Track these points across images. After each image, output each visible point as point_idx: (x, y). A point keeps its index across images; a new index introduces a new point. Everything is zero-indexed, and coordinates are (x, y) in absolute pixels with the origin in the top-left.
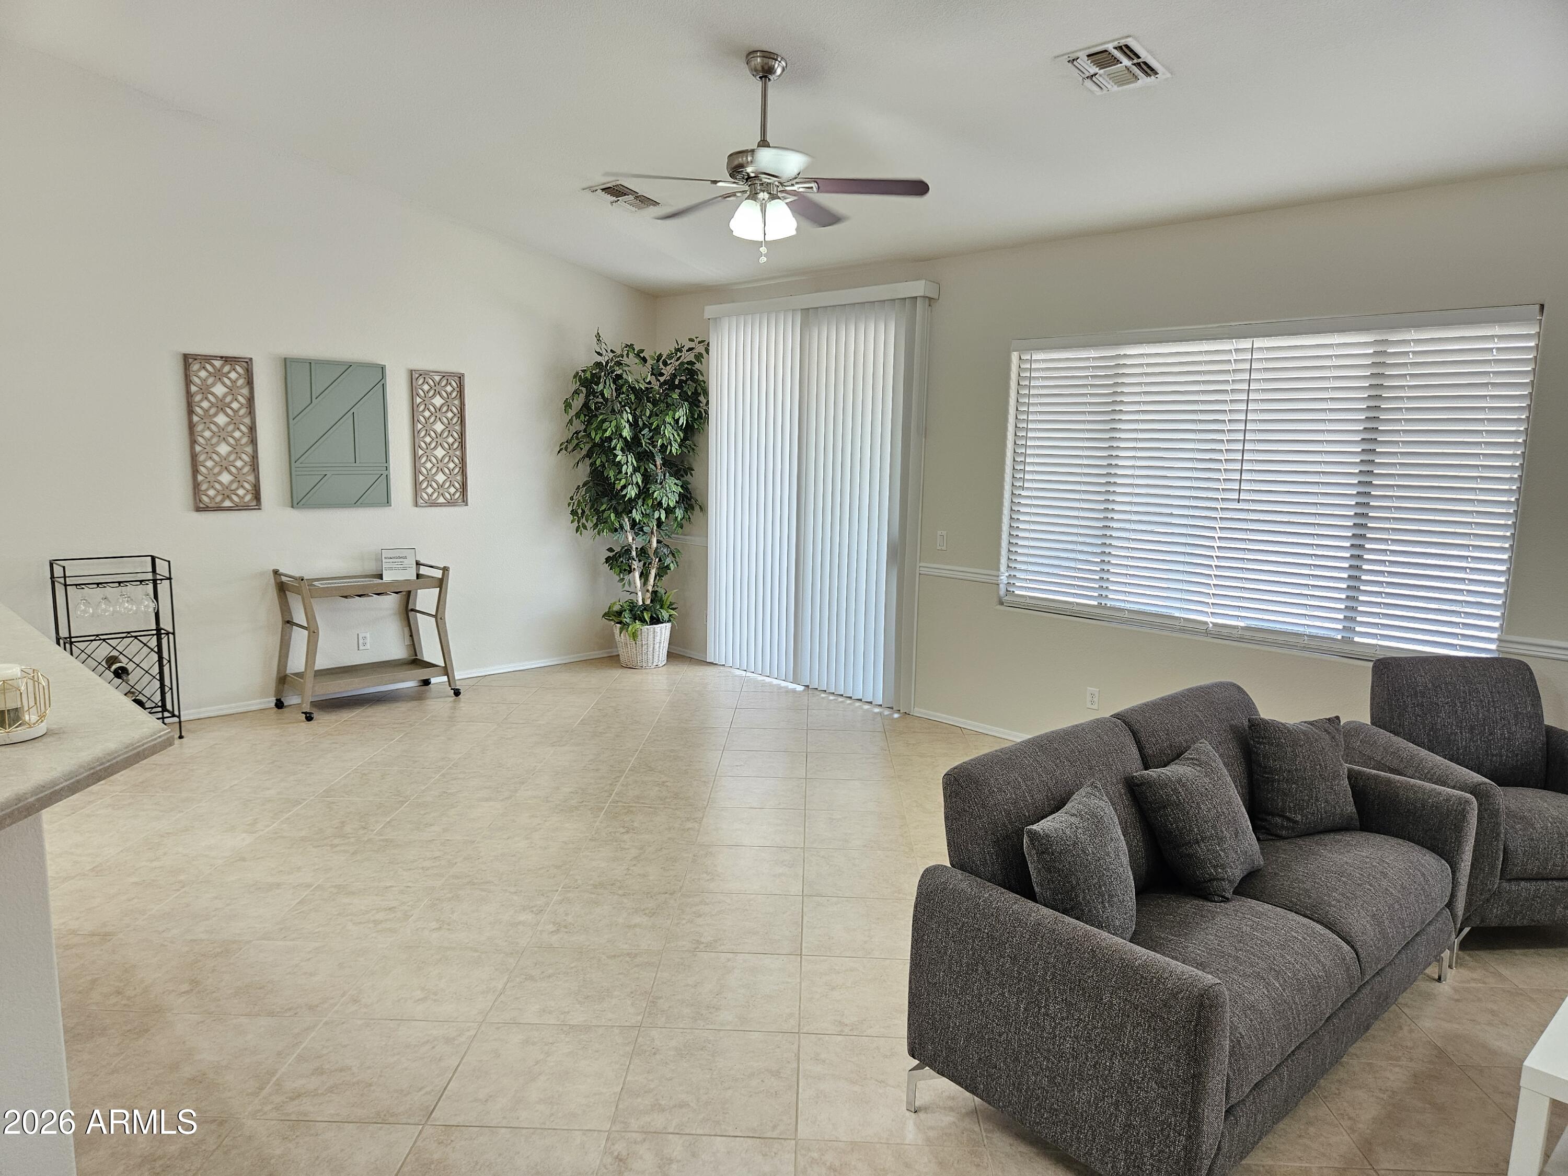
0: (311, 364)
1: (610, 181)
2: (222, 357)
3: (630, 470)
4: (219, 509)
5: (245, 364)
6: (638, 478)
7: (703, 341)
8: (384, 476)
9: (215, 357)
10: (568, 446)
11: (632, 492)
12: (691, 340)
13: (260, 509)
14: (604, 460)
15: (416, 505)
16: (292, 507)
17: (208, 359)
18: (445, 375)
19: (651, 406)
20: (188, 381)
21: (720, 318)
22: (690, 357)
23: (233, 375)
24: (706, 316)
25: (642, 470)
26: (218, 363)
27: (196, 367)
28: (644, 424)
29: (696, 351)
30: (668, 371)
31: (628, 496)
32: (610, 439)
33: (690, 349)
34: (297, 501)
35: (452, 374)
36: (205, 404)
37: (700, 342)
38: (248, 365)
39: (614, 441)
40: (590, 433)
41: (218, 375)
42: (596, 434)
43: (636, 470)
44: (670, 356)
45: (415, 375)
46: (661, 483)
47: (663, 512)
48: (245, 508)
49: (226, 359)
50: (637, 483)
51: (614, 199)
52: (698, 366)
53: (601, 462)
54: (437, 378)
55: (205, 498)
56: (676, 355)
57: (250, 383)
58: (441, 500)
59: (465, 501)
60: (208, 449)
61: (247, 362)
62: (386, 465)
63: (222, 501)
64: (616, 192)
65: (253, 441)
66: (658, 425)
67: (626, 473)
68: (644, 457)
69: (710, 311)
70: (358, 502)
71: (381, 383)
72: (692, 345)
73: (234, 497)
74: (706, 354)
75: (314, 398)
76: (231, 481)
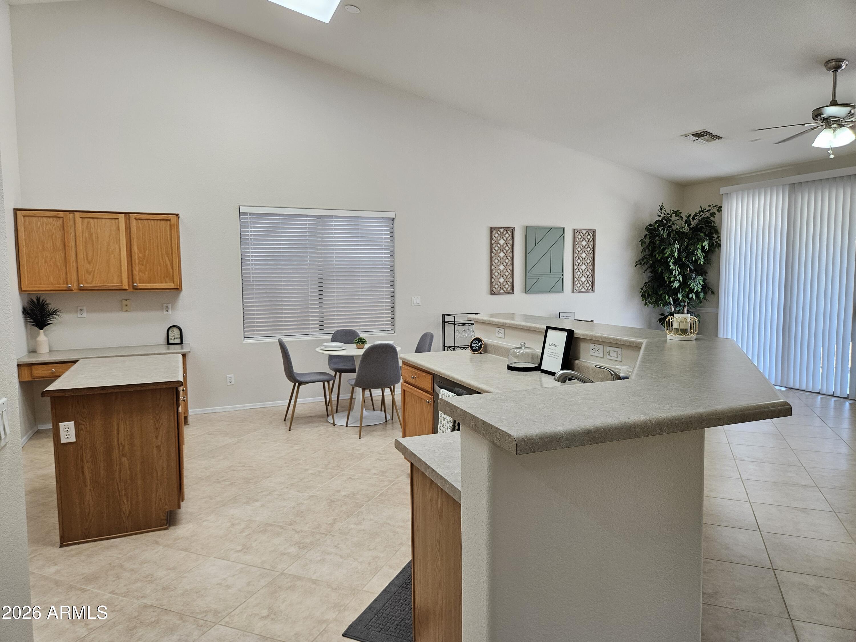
0: (536, 229)
1: (698, 129)
2: (504, 228)
3: (677, 273)
4: (500, 294)
5: (511, 230)
6: (680, 278)
7: (716, 206)
8: (561, 279)
9: (501, 228)
10: (640, 263)
11: (676, 284)
12: (710, 206)
13: (514, 294)
14: (663, 268)
15: (573, 292)
16: (525, 293)
17: (499, 228)
18: (588, 231)
19: (688, 241)
20: (491, 239)
21: (731, 193)
22: (708, 215)
23: (507, 235)
24: (721, 193)
25: (682, 274)
26: (502, 230)
27: (494, 232)
28: (683, 249)
29: (711, 211)
30: (693, 223)
31: (674, 286)
32: (667, 258)
33: (708, 211)
34: (526, 291)
35: (590, 230)
36: (497, 248)
37: (714, 207)
38: (513, 230)
39: (670, 259)
40: (655, 255)
41: (502, 236)
42: (659, 256)
43: (679, 273)
44: (696, 215)
45: (576, 231)
46: (694, 279)
47: (694, 295)
48: (509, 293)
49: (505, 228)
50: (680, 280)
51: (697, 138)
52: (712, 219)
53: (661, 269)
54: (584, 232)
55: (494, 289)
56: (700, 214)
57: (513, 238)
58: (583, 290)
59: (593, 290)
60: (497, 268)
61: (512, 229)
62: (563, 273)
63: (500, 290)
64: (698, 135)
65: (513, 264)
66: (693, 250)
67: (675, 274)
68: (683, 266)
69: (723, 190)
70: (550, 291)
71: (562, 237)
72: (710, 208)
73: (504, 289)
74: (719, 212)
75: (536, 244)
76: (504, 282)
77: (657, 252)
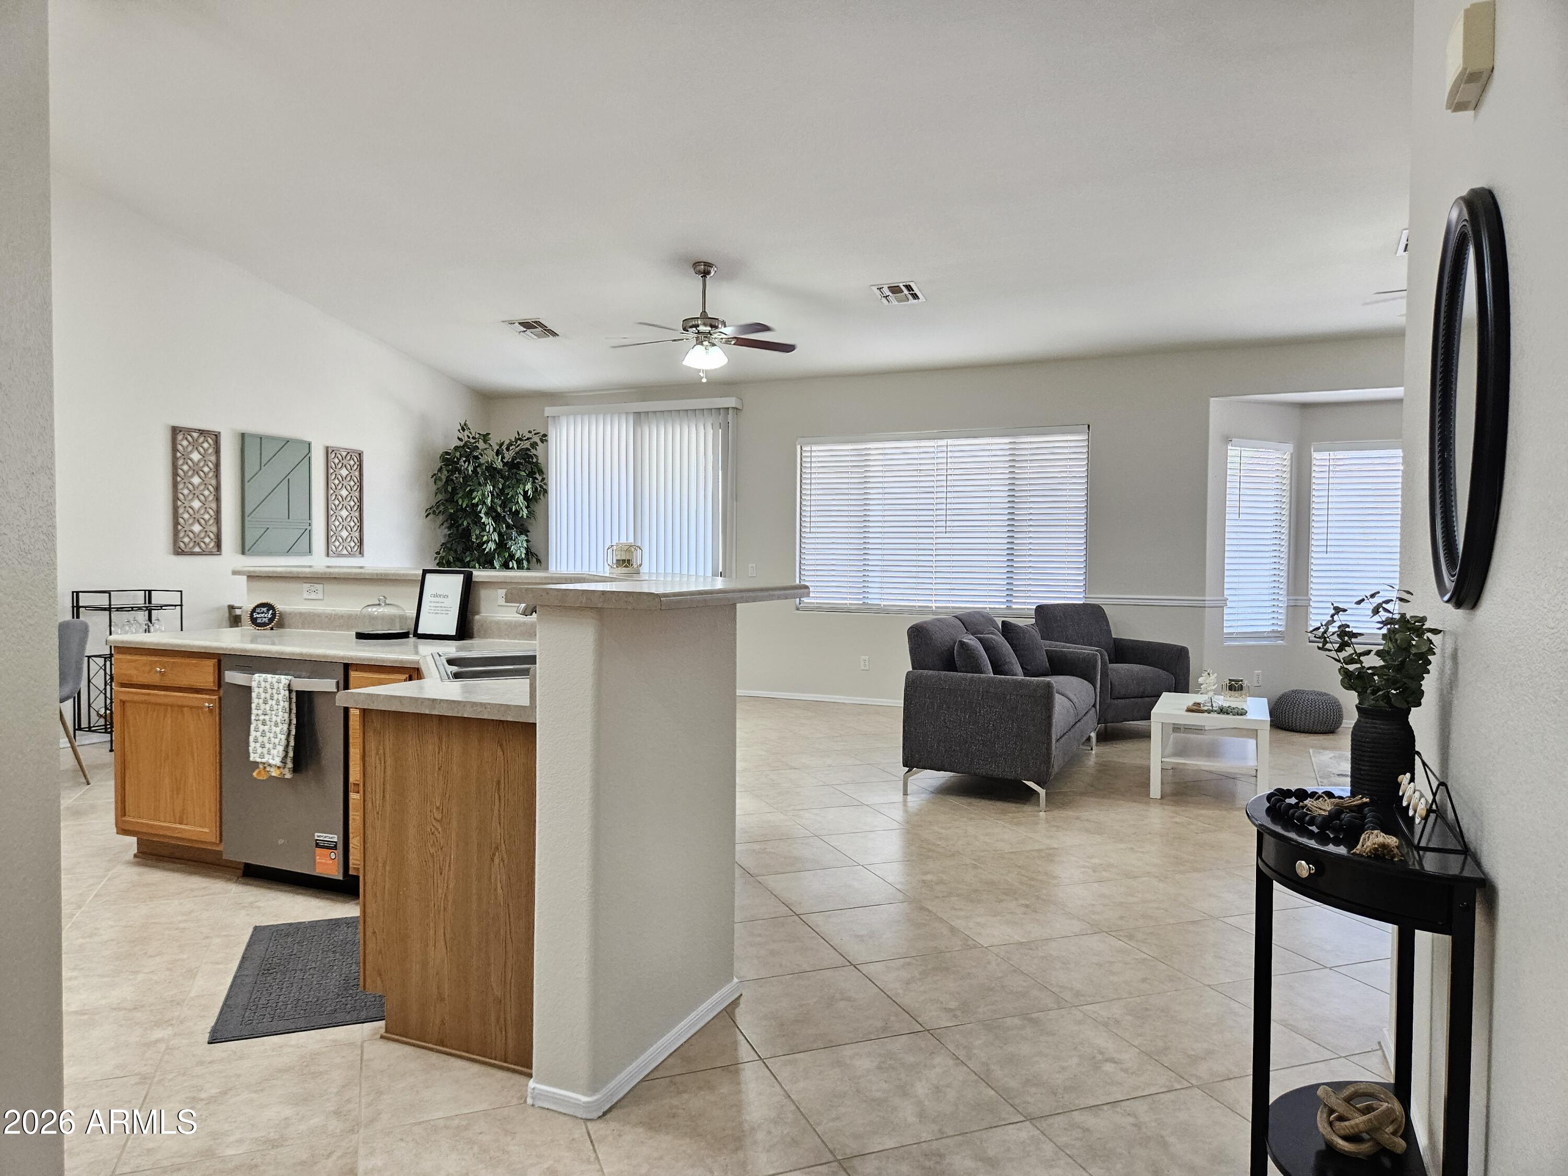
0: (261, 439)
1: (529, 316)
2: (200, 430)
3: (491, 530)
4: (193, 554)
5: (214, 437)
6: (495, 536)
7: (538, 433)
8: (308, 531)
9: (195, 430)
10: (431, 512)
11: (491, 546)
12: (530, 432)
13: (220, 555)
14: (469, 520)
15: (328, 555)
16: (243, 553)
17: (189, 431)
18: (349, 452)
19: (503, 481)
20: (174, 450)
21: (559, 416)
22: (527, 445)
23: (206, 445)
24: (546, 415)
25: (498, 530)
26: (195, 435)
27: (180, 437)
28: (497, 494)
29: (532, 441)
30: (508, 456)
31: (487, 550)
32: (477, 505)
33: (528, 439)
34: (244, 550)
35: (354, 451)
36: (185, 468)
37: (535, 434)
38: (217, 437)
39: (480, 506)
40: (457, 501)
41: (195, 445)
42: (463, 502)
43: (495, 530)
44: (510, 444)
45: (330, 451)
46: (514, 540)
47: (515, 562)
48: (211, 554)
49: (202, 432)
50: (495, 540)
51: (525, 330)
52: (533, 451)
53: (468, 523)
54: (344, 454)
55: (182, 545)
56: (516, 443)
57: (217, 452)
58: (345, 552)
59: (361, 553)
60: (187, 504)
61: (216, 435)
62: (309, 521)
63: (194, 547)
64: (527, 325)
65: (218, 499)
66: (512, 495)
67: (489, 532)
68: (497, 519)
69: (549, 411)
70: (289, 552)
71: (308, 457)
72: (530, 435)
73: (202, 544)
74: (543, 443)
75: (263, 465)
76: (201, 531)
77: (460, 495)
